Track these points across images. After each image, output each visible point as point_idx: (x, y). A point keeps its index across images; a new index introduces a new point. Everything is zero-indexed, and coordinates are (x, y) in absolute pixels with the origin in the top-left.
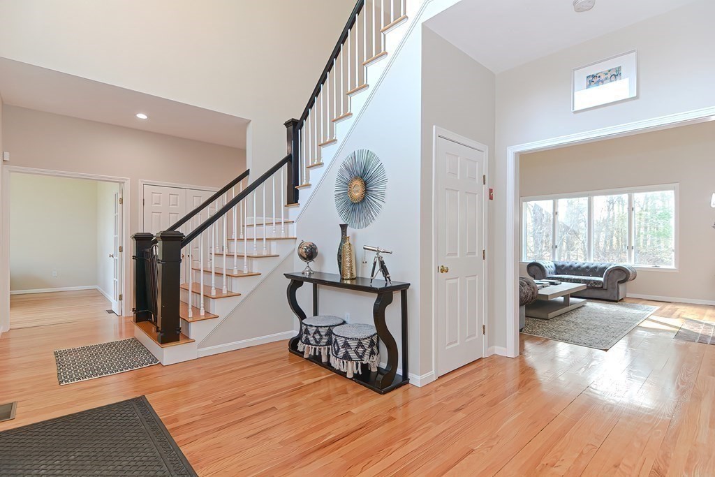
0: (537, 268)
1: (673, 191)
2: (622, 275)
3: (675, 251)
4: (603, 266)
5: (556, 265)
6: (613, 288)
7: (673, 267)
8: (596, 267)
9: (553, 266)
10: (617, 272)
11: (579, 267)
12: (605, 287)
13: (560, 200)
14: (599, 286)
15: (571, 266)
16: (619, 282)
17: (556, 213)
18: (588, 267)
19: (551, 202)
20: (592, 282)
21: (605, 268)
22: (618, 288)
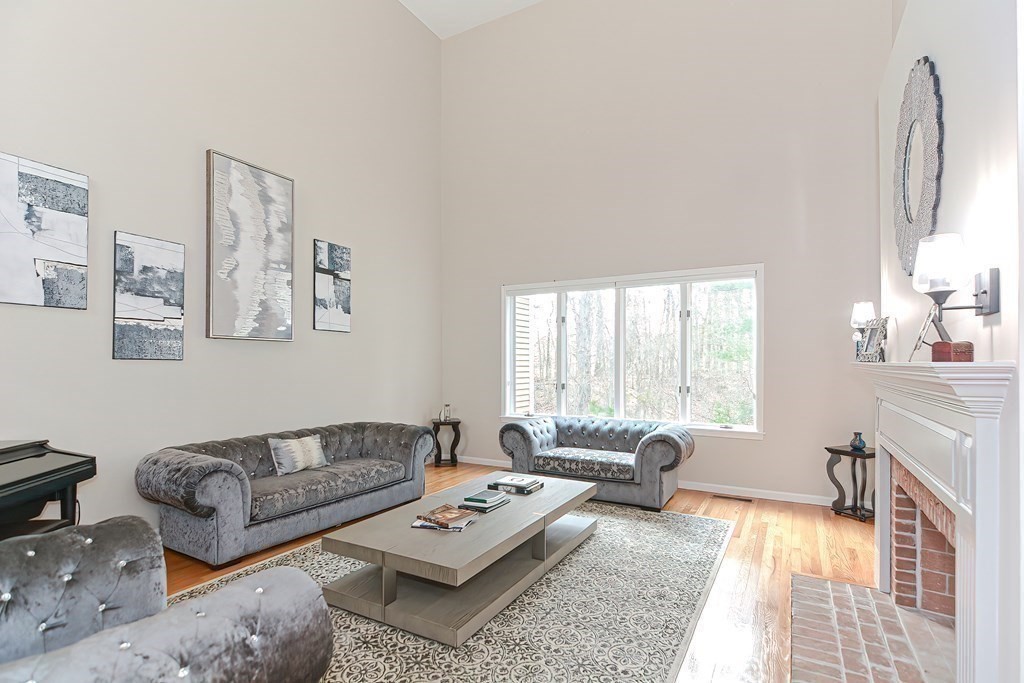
0: (517, 436)
1: (752, 281)
2: (668, 452)
3: (757, 397)
4: (639, 427)
5: (557, 426)
6: (652, 482)
7: (752, 428)
8: (626, 431)
9: (552, 427)
10: (658, 447)
11: (597, 430)
12: (637, 480)
13: (570, 294)
14: (628, 476)
15: (583, 428)
16: (663, 469)
17: (563, 320)
18: (611, 430)
19: (553, 296)
20: (615, 468)
21: (641, 433)
22: (661, 482)
